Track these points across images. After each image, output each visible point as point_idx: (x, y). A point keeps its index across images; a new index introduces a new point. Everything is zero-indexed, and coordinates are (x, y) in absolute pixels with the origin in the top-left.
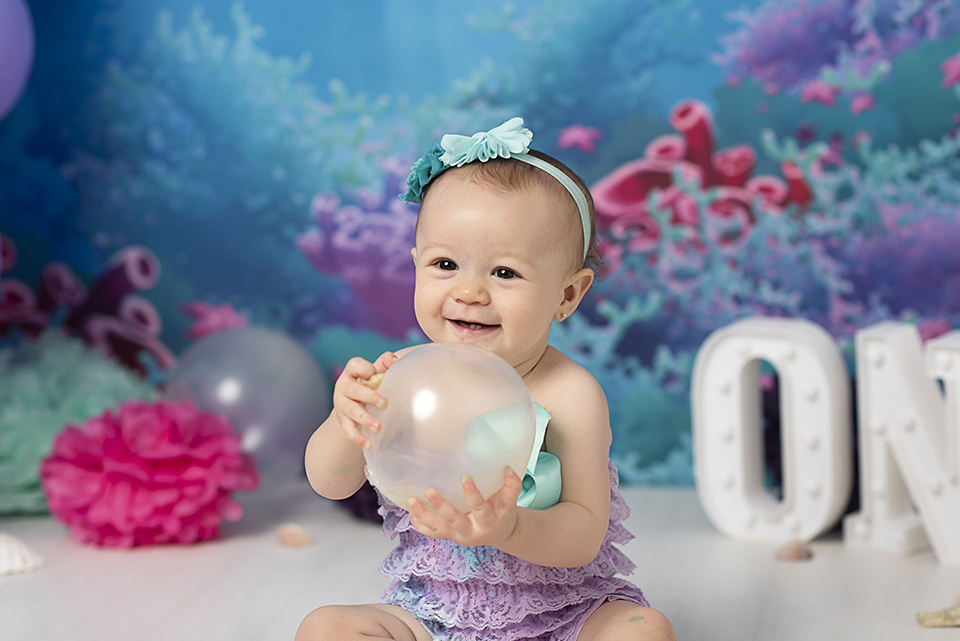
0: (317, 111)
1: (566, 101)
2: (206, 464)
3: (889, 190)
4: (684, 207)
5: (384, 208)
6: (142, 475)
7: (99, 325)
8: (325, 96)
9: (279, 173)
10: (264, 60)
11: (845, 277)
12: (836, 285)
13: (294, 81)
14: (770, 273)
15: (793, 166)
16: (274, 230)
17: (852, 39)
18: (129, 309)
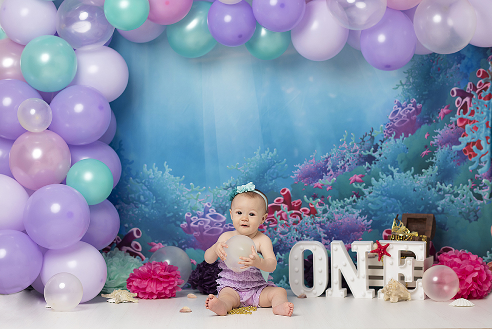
0: (186, 190)
2: (174, 277)
4: (283, 215)
5: (204, 216)
6: (162, 279)
7: (125, 248)
8: (189, 187)
9: (176, 207)
10: (172, 177)
11: (324, 233)
12: (323, 235)
13: (180, 183)
14: (306, 232)
15: (312, 204)
16: (174, 222)
17: (327, 172)
18: (134, 244)
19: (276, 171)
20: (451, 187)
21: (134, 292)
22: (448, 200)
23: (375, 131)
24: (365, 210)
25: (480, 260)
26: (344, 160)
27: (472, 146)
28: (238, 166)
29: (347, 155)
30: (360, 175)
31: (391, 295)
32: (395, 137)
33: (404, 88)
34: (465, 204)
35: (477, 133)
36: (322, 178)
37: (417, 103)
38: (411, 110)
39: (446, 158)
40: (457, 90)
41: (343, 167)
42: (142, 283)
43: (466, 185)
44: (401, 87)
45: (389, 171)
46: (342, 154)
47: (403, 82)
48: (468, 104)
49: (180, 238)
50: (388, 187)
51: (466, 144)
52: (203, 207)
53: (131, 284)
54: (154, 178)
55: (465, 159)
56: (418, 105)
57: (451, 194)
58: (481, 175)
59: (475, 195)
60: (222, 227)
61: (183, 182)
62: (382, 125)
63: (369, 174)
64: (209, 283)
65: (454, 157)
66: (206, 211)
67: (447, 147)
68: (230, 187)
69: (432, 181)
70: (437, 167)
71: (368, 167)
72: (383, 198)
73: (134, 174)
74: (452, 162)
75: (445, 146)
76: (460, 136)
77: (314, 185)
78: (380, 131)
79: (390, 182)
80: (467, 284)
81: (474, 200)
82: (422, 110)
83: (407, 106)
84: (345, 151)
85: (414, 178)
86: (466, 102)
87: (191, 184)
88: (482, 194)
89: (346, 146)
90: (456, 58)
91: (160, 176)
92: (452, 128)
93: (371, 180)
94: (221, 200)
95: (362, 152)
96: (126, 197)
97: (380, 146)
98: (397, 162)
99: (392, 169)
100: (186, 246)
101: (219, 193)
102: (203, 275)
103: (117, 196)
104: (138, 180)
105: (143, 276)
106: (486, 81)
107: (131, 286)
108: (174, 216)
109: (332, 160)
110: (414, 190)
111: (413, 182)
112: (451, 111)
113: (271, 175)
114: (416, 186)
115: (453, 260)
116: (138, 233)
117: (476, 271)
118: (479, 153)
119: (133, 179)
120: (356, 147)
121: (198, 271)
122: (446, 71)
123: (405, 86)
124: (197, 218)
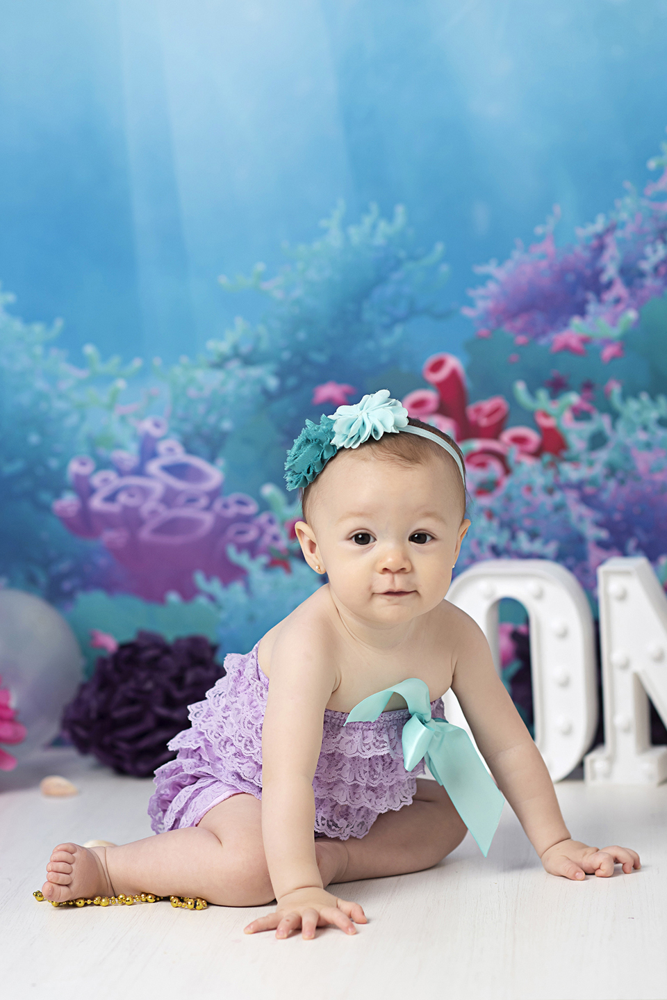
0: (70, 375)
1: (320, 358)
3: (642, 436)
5: (140, 471)
8: (79, 361)
9: (34, 439)
13: (48, 345)
14: (527, 523)
15: (546, 415)
60: (208, 508)
64: (131, 732)
66: (148, 450)
94: (201, 409)
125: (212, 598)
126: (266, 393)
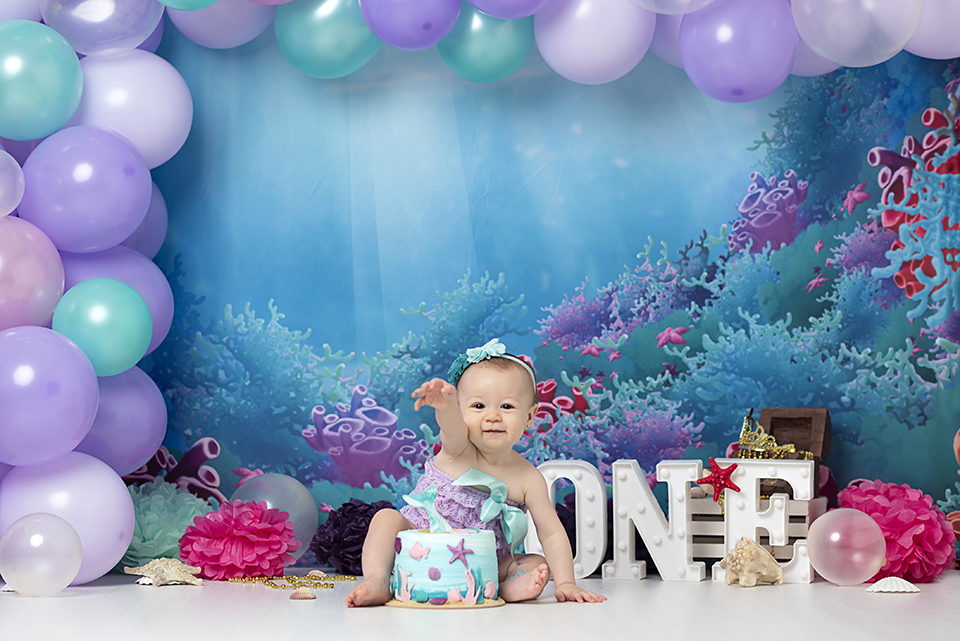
0: (314, 359)
2: (280, 534)
5: (351, 414)
6: (253, 538)
7: (185, 480)
8: (320, 352)
9: (292, 394)
10: (286, 331)
11: (604, 451)
12: (601, 454)
13: (302, 343)
14: (566, 449)
15: (578, 390)
16: (289, 426)
17: (609, 322)
18: (204, 472)
19: (504, 319)
20: (869, 355)
21: (194, 564)
22: (863, 380)
23: (710, 237)
24: (689, 402)
25: (928, 501)
26: (645, 298)
27: (914, 270)
28: (425, 309)
29: (652, 286)
30: (678, 329)
31: (741, 570)
32: (752, 250)
33: (770, 149)
34: (899, 390)
35: (923, 243)
36: (599, 336)
37: (799, 179)
38: (784, 193)
39: (859, 293)
40: (881, 152)
41: (643, 312)
42: (212, 546)
43: (901, 351)
44: (765, 145)
45: (739, 320)
46: (641, 285)
47: (770, 136)
48: (905, 181)
49: (300, 460)
50: (738, 354)
51: (900, 265)
52: (349, 395)
53: (188, 548)
54: (247, 333)
55: (898, 295)
56: (800, 182)
57: (868, 368)
58: (932, 329)
59: (919, 370)
60: (388, 436)
61: (309, 341)
62: (725, 225)
63: (697, 326)
64: (354, 549)
65: (876, 291)
66: (357, 403)
67: (861, 270)
68: (406, 353)
69: (830, 342)
70: (839, 312)
71: (695, 311)
72: (727, 377)
73: (205, 324)
74: (872, 302)
75: (856, 268)
76: (889, 249)
77: (583, 350)
78: (722, 238)
79: (741, 344)
80: (903, 550)
81: (918, 381)
82: (809, 194)
83: (777, 187)
84: (647, 278)
85: (792, 336)
86: (900, 177)
87: (325, 345)
88: (936, 370)
89: (650, 269)
90: (879, 85)
91: (260, 328)
92: (871, 231)
93: (702, 340)
94: (388, 380)
95: (684, 280)
96: (189, 372)
97: (722, 267)
98: (757, 301)
99: (746, 316)
100: (313, 475)
101: (383, 364)
102: (340, 533)
103: (169, 371)
104: (212, 336)
105: (215, 532)
106: (942, 134)
107: (188, 553)
108: (288, 413)
109: (620, 297)
110: (792, 360)
111: (789, 344)
112: (869, 196)
113: (493, 328)
114: (796, 351)
115: (871, 500)
116: (213, 447)
117: (920, 522)
118: (929, 283)
119: (203, 334)
120: (672, 270)
121: (331, 525)
122: (858, 112)
123: (772, 144)
124: (337, 417)
125: (389, 486)
126: (423, 371)
